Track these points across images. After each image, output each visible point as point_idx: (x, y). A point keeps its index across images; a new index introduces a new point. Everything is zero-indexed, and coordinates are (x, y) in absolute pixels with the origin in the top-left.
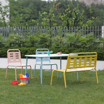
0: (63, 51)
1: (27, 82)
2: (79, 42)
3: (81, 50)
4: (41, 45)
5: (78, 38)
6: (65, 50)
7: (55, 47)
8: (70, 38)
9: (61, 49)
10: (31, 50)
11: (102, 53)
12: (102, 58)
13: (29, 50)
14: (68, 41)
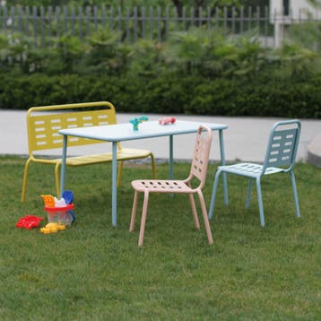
0: (166, 86)
1: (68, 220)
2: (216, 58)
3: (220, 85)
4: (93, 68)
5: (210, 46)
6: (170, 83)
7: (140, 75)
8: (188, 47)
9: (160, 80)
10: (62, 83)
11: (288, 95)
12: (289, 109)
13: (58, 83)
14: (180, 56)
